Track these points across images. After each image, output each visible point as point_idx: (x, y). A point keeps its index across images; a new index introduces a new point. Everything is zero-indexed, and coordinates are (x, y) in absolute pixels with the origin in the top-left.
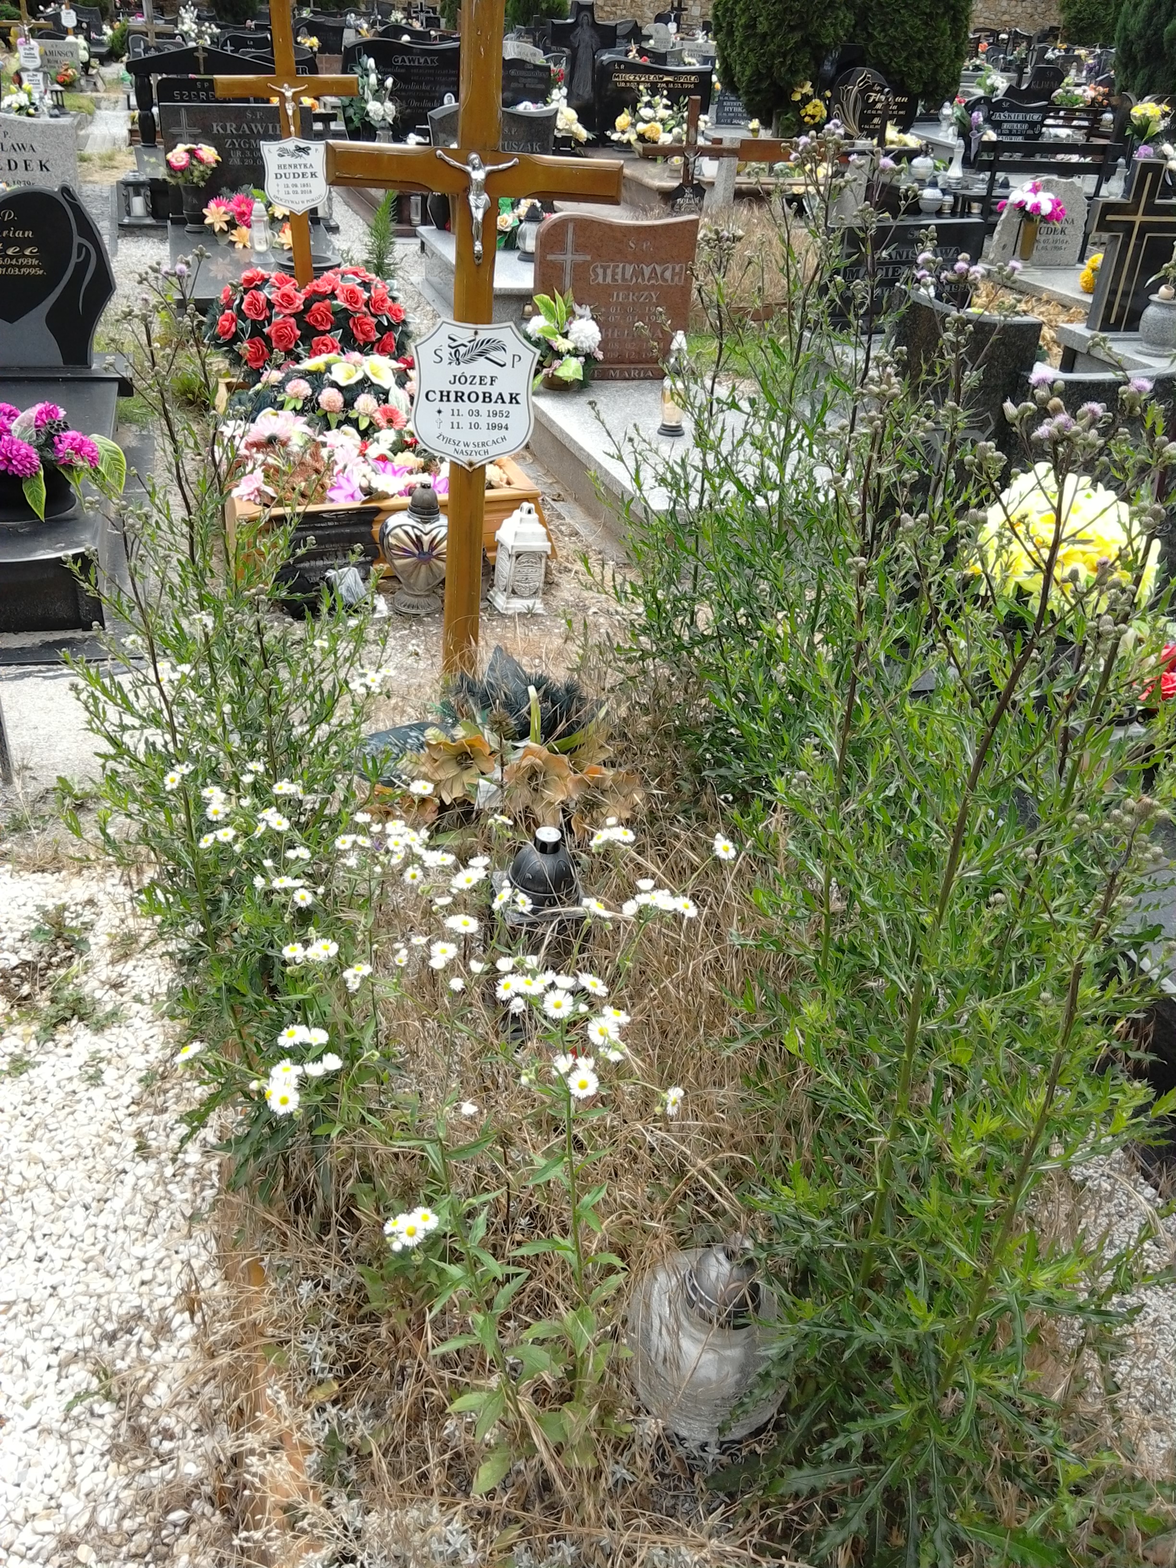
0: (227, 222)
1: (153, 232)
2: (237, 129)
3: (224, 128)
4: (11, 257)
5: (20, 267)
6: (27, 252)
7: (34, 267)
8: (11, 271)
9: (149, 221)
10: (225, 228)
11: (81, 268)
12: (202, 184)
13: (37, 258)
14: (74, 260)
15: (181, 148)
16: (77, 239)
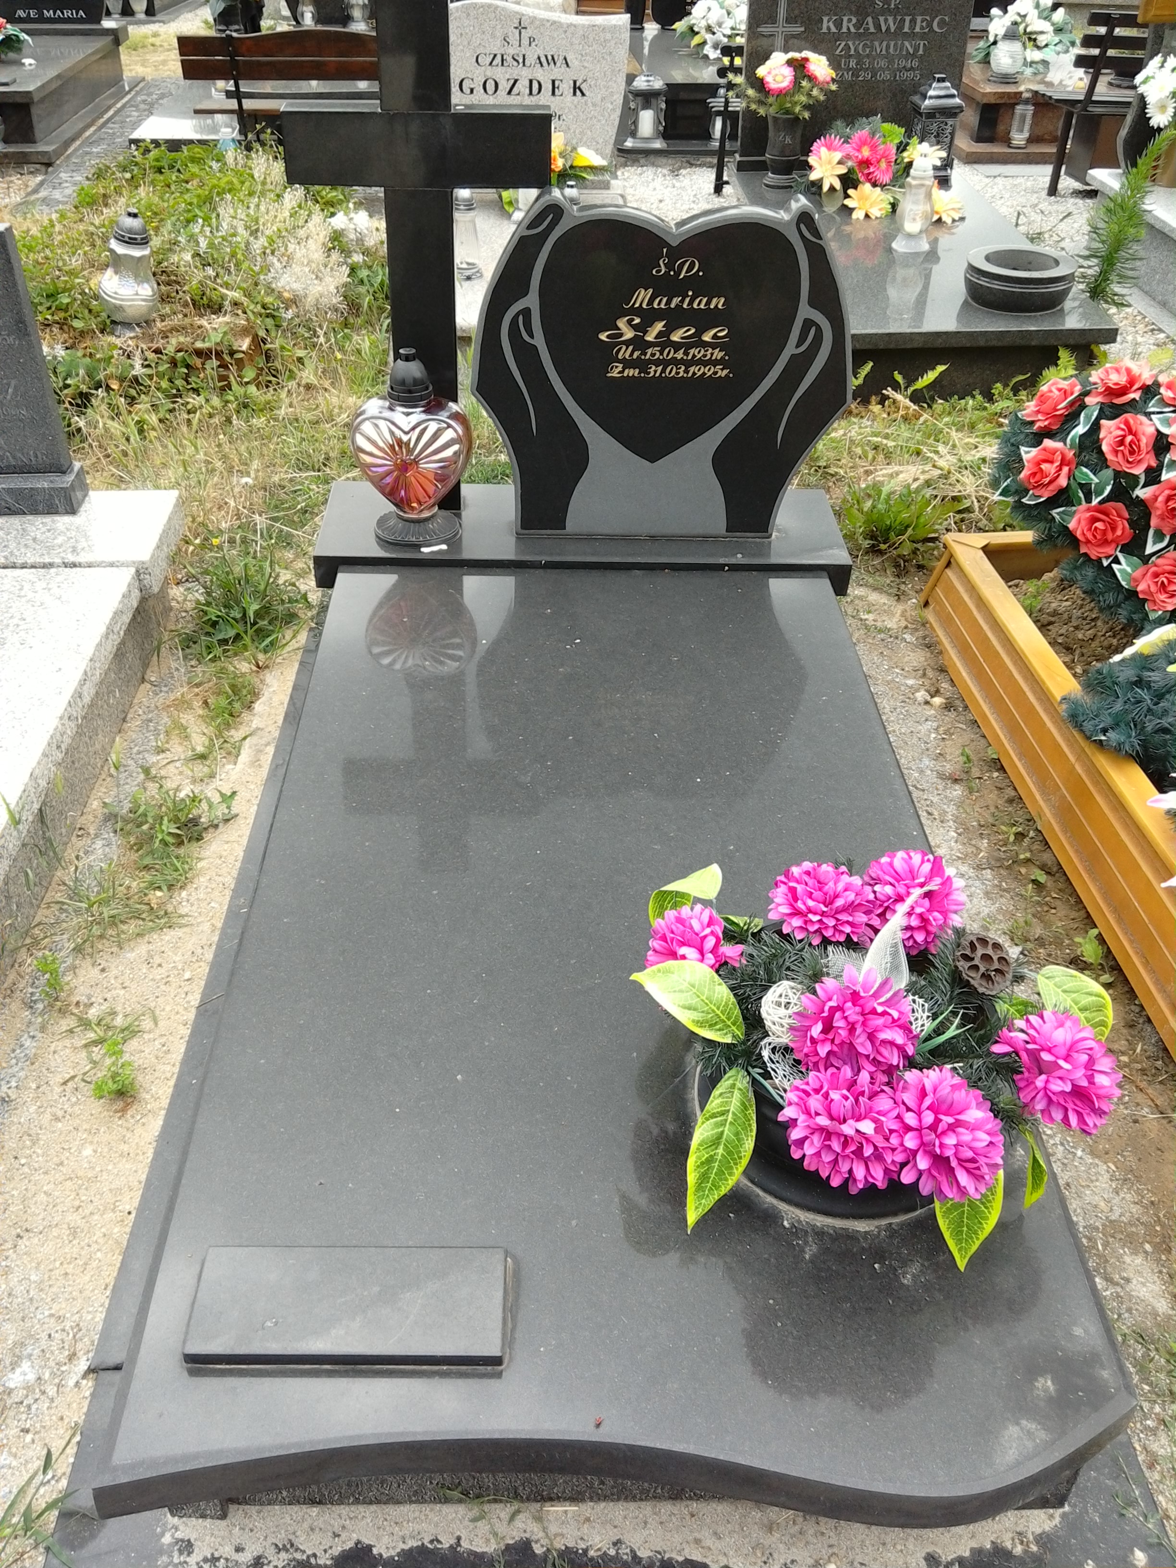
0: (841, 177)
1: (664, 160)
2: (858, 26)
3: (839, 24)
4: (677, 346)
5: (688, 364)
6: (707, 337)
7: (715, 363)
8: (671, 372)
9: (658, 144)
10: (838, 185)
11: (801, 365)
12: (807, 115)
13: (722, 347)
14: (790, 349)
15: (778, 59)
16: (805, 311)
